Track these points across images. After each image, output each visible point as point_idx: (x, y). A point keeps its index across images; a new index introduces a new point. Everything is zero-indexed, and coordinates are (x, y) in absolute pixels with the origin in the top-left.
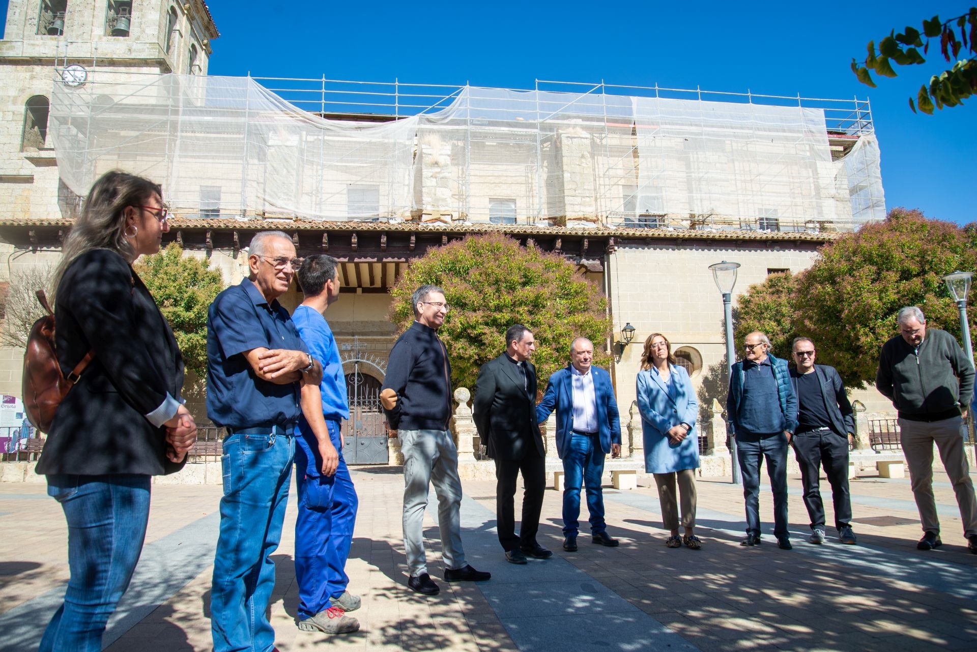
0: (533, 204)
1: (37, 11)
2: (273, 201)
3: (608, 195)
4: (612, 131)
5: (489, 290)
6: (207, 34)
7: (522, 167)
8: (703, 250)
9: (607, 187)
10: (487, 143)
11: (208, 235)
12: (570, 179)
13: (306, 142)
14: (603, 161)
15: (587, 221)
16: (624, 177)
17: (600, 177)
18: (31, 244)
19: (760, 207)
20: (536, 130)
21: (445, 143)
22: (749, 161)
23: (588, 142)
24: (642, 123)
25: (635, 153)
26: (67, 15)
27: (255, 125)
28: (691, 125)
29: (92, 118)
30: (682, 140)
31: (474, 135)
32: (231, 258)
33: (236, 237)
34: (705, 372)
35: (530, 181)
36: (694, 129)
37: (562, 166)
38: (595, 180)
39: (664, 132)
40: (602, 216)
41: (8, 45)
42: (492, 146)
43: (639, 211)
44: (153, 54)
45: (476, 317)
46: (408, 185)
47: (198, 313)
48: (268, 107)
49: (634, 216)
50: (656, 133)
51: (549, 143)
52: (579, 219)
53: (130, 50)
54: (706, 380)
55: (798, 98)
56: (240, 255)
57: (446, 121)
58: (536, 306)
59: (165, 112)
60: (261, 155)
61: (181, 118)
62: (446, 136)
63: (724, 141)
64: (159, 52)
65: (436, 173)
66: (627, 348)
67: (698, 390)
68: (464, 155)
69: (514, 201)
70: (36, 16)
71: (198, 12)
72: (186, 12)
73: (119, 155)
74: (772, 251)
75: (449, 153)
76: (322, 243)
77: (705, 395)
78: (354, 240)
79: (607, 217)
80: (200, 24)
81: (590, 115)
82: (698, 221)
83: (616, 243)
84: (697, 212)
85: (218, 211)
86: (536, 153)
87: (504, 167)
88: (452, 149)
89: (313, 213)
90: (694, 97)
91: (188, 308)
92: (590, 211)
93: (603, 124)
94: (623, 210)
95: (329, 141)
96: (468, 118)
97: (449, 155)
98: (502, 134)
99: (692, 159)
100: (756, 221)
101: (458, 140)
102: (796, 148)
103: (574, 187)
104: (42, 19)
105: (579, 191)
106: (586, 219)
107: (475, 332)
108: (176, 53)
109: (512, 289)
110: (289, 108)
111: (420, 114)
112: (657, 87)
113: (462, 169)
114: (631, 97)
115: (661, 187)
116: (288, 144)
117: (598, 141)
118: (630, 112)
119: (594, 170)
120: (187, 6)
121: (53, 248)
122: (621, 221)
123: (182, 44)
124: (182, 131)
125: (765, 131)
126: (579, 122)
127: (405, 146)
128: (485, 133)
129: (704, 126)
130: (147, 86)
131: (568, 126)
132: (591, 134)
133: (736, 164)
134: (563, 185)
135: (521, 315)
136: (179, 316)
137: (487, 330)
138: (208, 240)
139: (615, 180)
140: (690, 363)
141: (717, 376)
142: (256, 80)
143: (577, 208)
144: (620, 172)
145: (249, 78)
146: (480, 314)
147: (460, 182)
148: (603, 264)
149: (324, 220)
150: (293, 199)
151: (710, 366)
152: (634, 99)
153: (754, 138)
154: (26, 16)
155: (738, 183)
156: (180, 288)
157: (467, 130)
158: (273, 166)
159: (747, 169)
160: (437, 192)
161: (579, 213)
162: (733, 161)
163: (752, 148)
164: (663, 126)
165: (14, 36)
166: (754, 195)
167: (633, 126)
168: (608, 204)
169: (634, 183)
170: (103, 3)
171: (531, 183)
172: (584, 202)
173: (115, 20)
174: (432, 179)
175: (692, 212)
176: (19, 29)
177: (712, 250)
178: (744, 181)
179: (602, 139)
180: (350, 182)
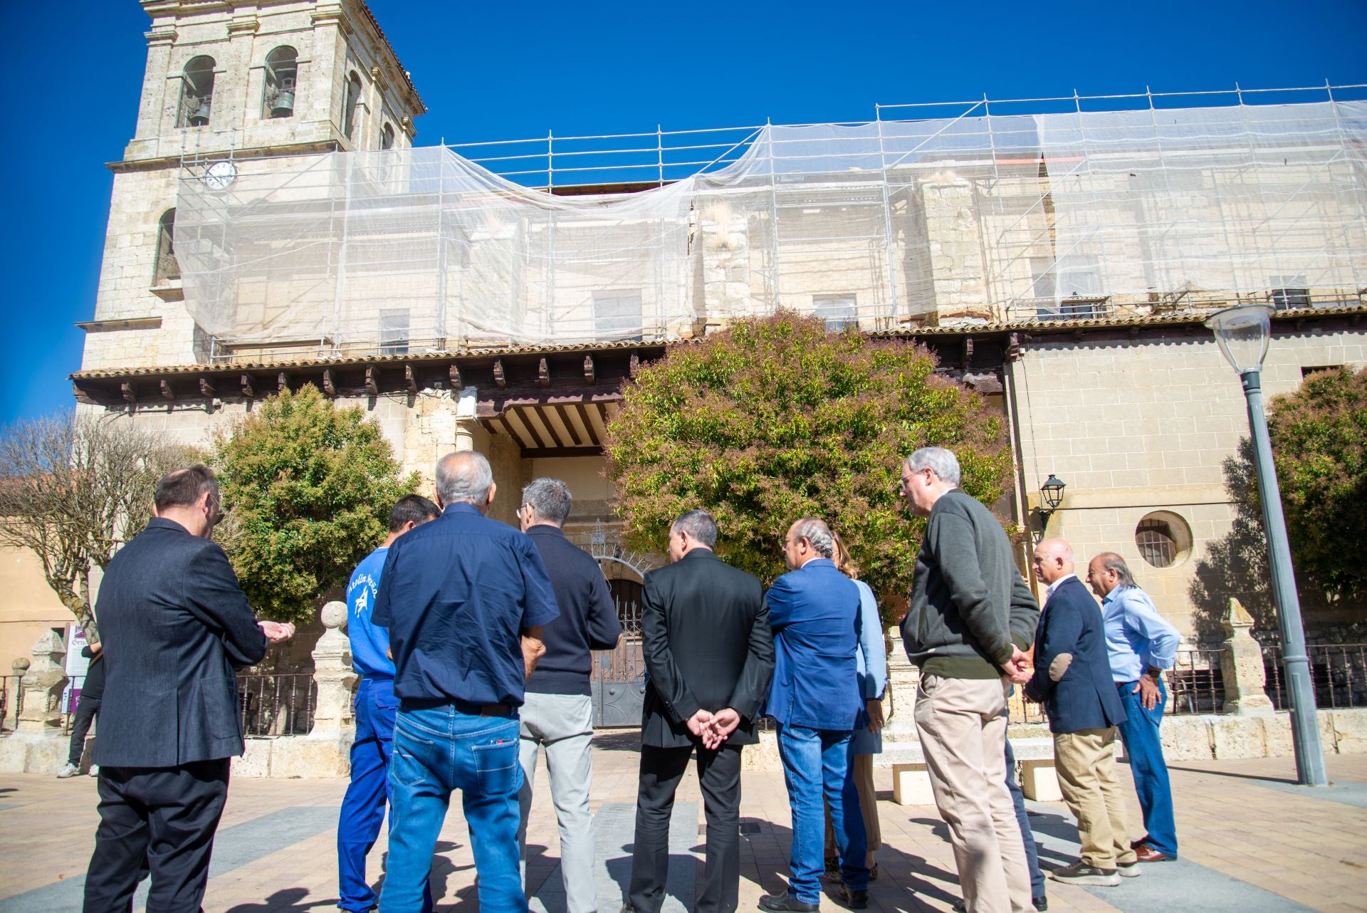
0: (884, 300)
1: (177, 97)
2: (478, 322)
3: (1006, 276)
4: (1007, 172)
5: (768, 408)
6: (408, 108)
7: (863, 244)
8: (1178, 344)
9: (1004, 264)
10: (805, 211)
11: (369, 373)
12: (940, 253)
13: (531, 234)
14: (994, 223)
15: (973, 317)
16: (1031, 245)
17: (991, 248)
18: (125, 402)
19: (1275, 273)
20: (880, 182)
21: (738, 215)
22: (1246, 200)
23: (967, 192)
24: (1055, 155)
25: (1048, 205)
26: (214, 96)
27: (453, 215)
28: (1139, 150)
29: (228, 225)
30: (1126, 176)
31: (783, 198)
32: (405, 407)
33: (409, 373)
34: (1200, 553)
35: (877, 263)
36: (1145, 156)
37: (927, 233)
38: (983, 253)
39: (1093, 166)
40: (999, 309)
41: (141, 145)
42: (814, 214)
43: (1060, 295)
44: (319, 134)
45: (744, 459)
46: (687, 285)
47: (330, 489)
48: (473, 187)
49: (1053, 304)
50: (1080, 169)
51: (904, 202)
52: (960, 315)
53: (293, 134)
54: (1202, 569)
55: (1327, 86)
56: (417, 402)
57: (738, 181)
58: (860, 433)
60: (464, 261)
61: (348, 213)
62: (739, 204)
63: (1199, 172)
64: (332, 132)
65: (725, 260)
66: (1052, 517)
67: (1189, 585)
68: (769, 233)
69: (852, 297)
70: (176, 104)
71: (393, 78)
72: (374, 78)
73: (269, 274)
74: (1308, 336)
75: (745, 228)
76: (538, 374)
77: (1203, 596)
78: (588, 365)
79: (1007, 310)
80: (397, 95)
81: (969, 149)
82: (1165, 305)
83: (1022, 342)
84: (1160, 289)
86: (883, 217)
87: (835, 245)
88: (750, 224)
89: (543, 336)
90: (1141, 104)
91: (316, 481)
92: (977, 301)
93: (990, 162)
94: (1033, 297)
95: (564, 229)
96: (772, 173)
97: (743, 232)
98: (828, 194)
99: (1145, 205)
100: (1268, 298)
101: (759, 210)
102: (1330, 171)
103: (948, 265)
104: (183, 107)
105: (957, 271)
106: (971, 314)
107: (745, 487)
108: (360, 135)
109: (810, 403)
110: (501, 186)
111: (698, 174)
112: (1076, 96)
113: (768, 253)
114: (1034, 116)
115: (1096, 256)
116: (500, 236)
117: (984, 192)
118: (1034, 139)
119: (981, 237)
120: (375, 70)
121: (156, 408)
123: (370, 123)
124: (350, 234)
125: (1270, 146)
126: (952, 163)
127: (676, 226)
128: (799, 194)
129: (1163, 150)
131: (933, 170)
132: (973, 180)
133: (1224, 207)
134: (930, 263)
135: (831, 450)
136: (300, 494)
137: (764, 482)
138: (368, 380)
139: (1018, 251)
140: (1169, 541)
141: (1222, 561)
142: (451, 148)
143: (955, 298)
145: (443, 147)
146: (752, 452)
147: (767, 274)
148: (1001, 380)
150: (508, 317)
151: (1208, 544)
152: (1039, 119)
153: (1252, 160)
154: (163, 105)
155: (1231, 238)
156: (303, 450)
157: (771, 192)
158: (478, 271)
159: (1244, 214)
160: (727, 290)
161: (959, 306)
162: (1218, 203)
163: (1250, 178)
164: (1092, 156)
165: (147, 133)
166: (1260, 255)
167: (1041, 161)
168: (1008, 289)
169: (1050, 254)
170: (261, 75)
171: (880, 267)
172: (968, 286)
173: (275, 97)
174: (718, 270)
175: (1152, 291)
176: (154, 123)
177: (1196, 343)
178: (1241, 234)
179: (990, 187)
180: (595, 288)
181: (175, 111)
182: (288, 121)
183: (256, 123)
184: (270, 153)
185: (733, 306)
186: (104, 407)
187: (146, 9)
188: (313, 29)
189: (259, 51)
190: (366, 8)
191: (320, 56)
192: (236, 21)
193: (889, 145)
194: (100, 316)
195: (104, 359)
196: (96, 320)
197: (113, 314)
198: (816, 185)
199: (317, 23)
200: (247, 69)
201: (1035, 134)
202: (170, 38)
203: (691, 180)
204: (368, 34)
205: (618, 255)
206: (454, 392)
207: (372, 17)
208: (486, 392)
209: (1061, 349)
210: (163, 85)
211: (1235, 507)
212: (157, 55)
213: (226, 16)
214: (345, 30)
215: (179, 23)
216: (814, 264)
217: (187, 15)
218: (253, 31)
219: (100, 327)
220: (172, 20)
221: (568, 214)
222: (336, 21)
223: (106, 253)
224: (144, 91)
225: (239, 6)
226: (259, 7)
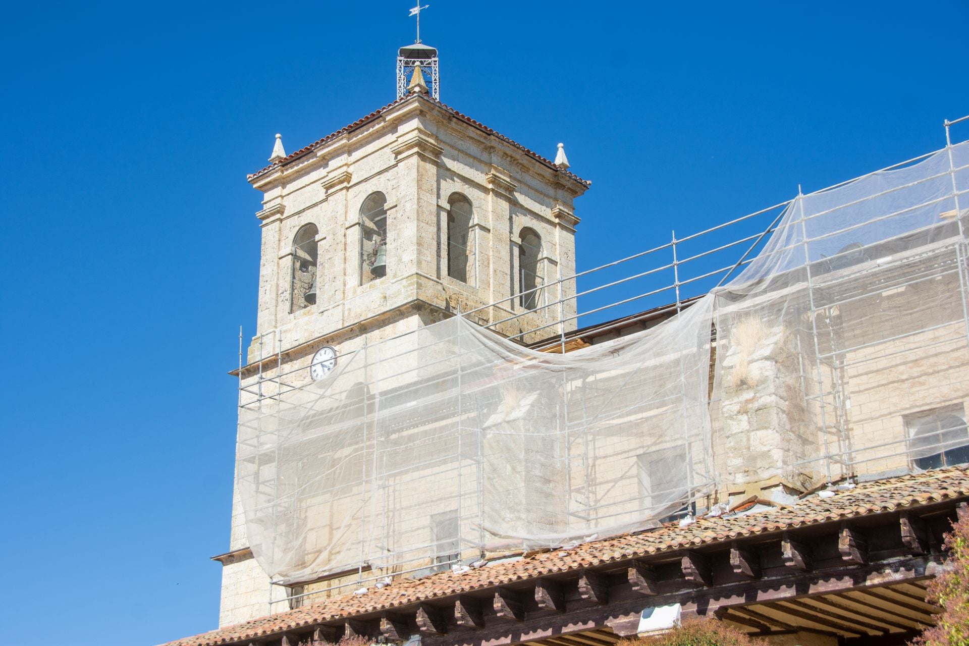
1: (289, 276)
2: (495, 529)
6: (557, 195)
10: (886, 294)
26: (319, 271)
42: (897, 295)
44: (411, 293)
53: (385, 298)
61: (378, 415)
65: (747, 402)
69: (961, 407)
70: (288, 286)
72: (492, 186)
88: (784, 339)
96: (807, 263)
97: (773, 356)
104: (298, 284)
108: (478, 264)
111: (717, 288)
116: (513, 416)
120: (490, 175)
154: (278, 290)
160: (752, 442)
165: (266, 326)
170: (356, 234)
174: (740, 417)
180: (640, 451)
181: (287, 295)
182: (382, 283)
183: (355, 292)
184: (363, 328)
185: (759, 463)
187: (255, 186)
188: (397, 165)
189: (353, 205)
190: (457, 113)
191: (405, 196)
192: (331, 175)
193: (962, 181)
194: (232, 546)
195: (237, 594)
196: (231, 550)
197: (244, 540)
199: (399, 157)
200: (343, 230)
202: (278, 212)
203: (710, 297)
204: (472, 138)
207: (469, 119)
210: (275, 268)
212: (269, 233)
213: (322, 172)
214: (430, 153)
215: (285, 192)
217: (290, 181)
218: (345, 184)
219: (233, 558)
220: (278, 191)
222: (416, 149)
224: (261, 278)
225: (333, 158)
226: (350, 153)
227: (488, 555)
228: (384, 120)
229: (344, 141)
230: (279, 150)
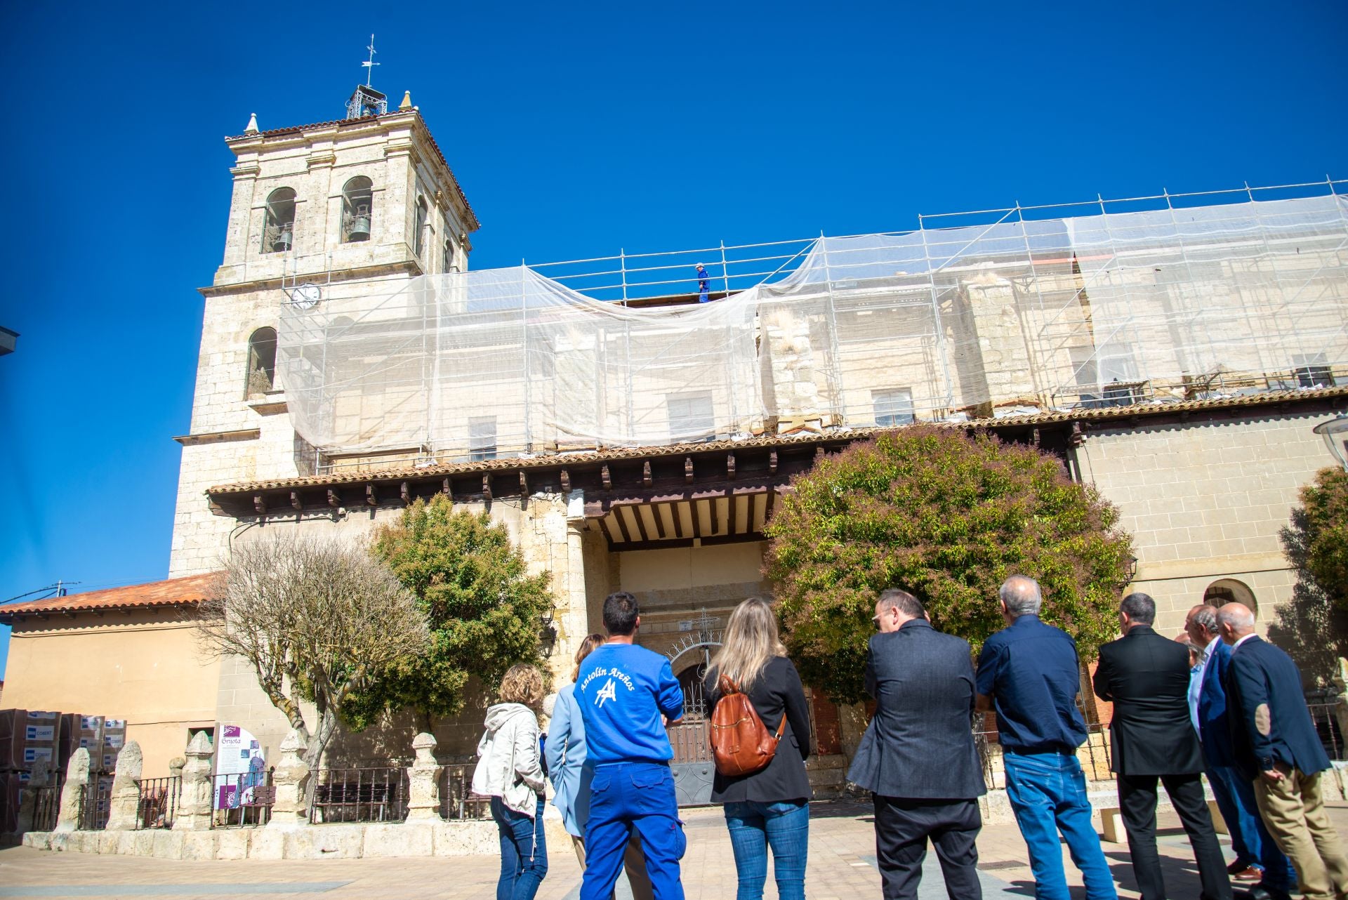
0: (938, 392)
1: (261, 226)
2: (567, 427)
3: (1049, 365)
4: (1043, 271)
5: (930, 511)
6: (464, 226)
7: (915, 341)
8: (1227, 425)
9: (1047, 355)
10: (859, 314)
11: (485, 480)
12: (990, 348)
13: (606, 342)
14: (1035, 318)
15: (1025, 406)
16: (1071, 336)
17: (1032, 340)
18: (256, 514)
19: (1297, 352)
20: (928, 286)
21: (799, 320)
22: (1263, 286)
23: (1009, 291)
24: (1086, 254)
25: (1083, 298)
26: (296, 225)
27: (537, 328)
28: (1161, 247)
29: (329, 345)
30: (1151, 271)
31: (840, 303)
32: (518, 511)
33: (523, 479)
34: (1267, 617)
35: (930, 358)
36: (1168, 251)
37: (975, 330)
38: (1027, 345)
39: (1121, 263)
41: (229, 271)
42: (866, 316)
43: (1102, 382)
44: (400, 256)
45: (914, 555)
46: (754, 385)
47: (480, 590)
48: (552, 301)
49: (1096, 389)
50: (1109, 266)
51: (949, 302)
52: (1013, 404)
53: (371, 256)
55: (1329, 181)
56: (530, 505)
59: (418, 325)
60: (547, 367)
61: (439, 330)
62: (799, 310)
63: (1219, 263)
64: (407, 254)
65: (792, 362)
68: (828, 334)
69: (908, 390)
70: (260, 232)
71: (452, 200)
72: (437, 202)
73: (363, 388)
75: (807, 332)
76: (643, 476)
78: (689, 467)
79: (1053, 397)
80: (456, 215)
81: (1004, 253)
82: (1198, 386)
83: (1084, 430)
84: (1193, 372)
85: (494, 449)
86: (934, 317)
87: (888, 344)
88: (811, 327)
89: (624, 438)
90: (1161, 205)
91: (465, 584)
92: (1025, 390)
93: (1026, 263)
94: (1075, 384)
95: (636, 337)
96: (829, 280)
97: (807, 336)
98: (880, 297)
99: (1171, 295)
100: (1293, 375)
101: (818, 314)
102: (1338, 257)
103: (997, 358)
104: (267, 234)
105: (1006, 364)
106: (1022, 403)
107: (915, 580)
108: (427, 253)
109: (965, 505)
110: (579, 300)
111: (760, 284)
112: (1101, 200)
113: (828, 353)
114: (1064, 220)
115: (1131, 343)
116: (582, 347)
117: (1023, 289)
118: (1065, 240)
119: (1023, 331)
120: (439, 194)
121: (285, 518)
122: (1077, 400)
123: (435, 242)
124: (442, 348)
125: (1283, 237)
126: (991, 265)
127: (742, 331)
128: (854, 299)
129: (1184, 245)
130: (394, 295)
131: (976, 272)
132: (1011, 279)
133: (1245, 294)
134: (980, 357)
135: (988, 545)
136: (453, 596)
137: (933, 575)
138: (485, 487)
139: (1058, 342)
141: (1291, 622)
142: (531, 268)
143: (1006, 388)
144: (1065, 329)
145: (524, 267)
146: (919, 550)
147: (828, 372)
148: (1067, 465)
149: (639, 446)
150: (594, 421)
151: (1276, 607)
152: (1069, 222)
153: (1266, 251)
154: (248, 233)
155: (1255, 323)
156: (453, 555)
157: (828, 298)
158: (564, 380)
159: (1263, 299)
160: (796, 389)
161: (1011, 396)
162: (1238, 290)
163: (1265, 266)
164: (1119, 254)
165: (235, 259)
166: (1282, 336)
167: (1073, 260)
168: (1052, 377)
169: (1088, 343)
170: (337, 204)
171: (932, 362)
172: (1017, 377)
173: (352, 222)
174: (786, 371)
175: (1186, 374)
176: (240, 250)
177: (1242, 423)
178: (1261, 318)
179: (1028, 286)
180: (669, 391)
181: (259, 238)
182: (365, 245)
183: (335, 247)
184: (351, 275)
185: (803, 404)
186: (235, 519)
187: (231, 147)
188: (386, 160)
189: (336, 181)
190: (432, 139)
191: (394, 184)
192: (314, 155)
193: (933, 252)
194: (194, 431)
195: (200, 470)
196: (192, 433)
197: (207, 428)
198: (870, 290)
199: (389, 155)
200: (326, 199)
201: (1067, 235)
202: (254, 172)
203: (754, 290)
204: (433, 162)
205: (691, 361)
206: (563, 495)
207: (436, 147)
208: (592, 494)
209: (1119, 434)
210: (248, 215)
211: (1295, 573)
212: (242, 189)
213: (304, 151)
214: (415, 160)
215: (261, 158)
216: (869, 361)
217: (269, 151)
218: (330, 164)
219: (196, 440)
220: (254, 156)
221: (643, 323)
222: (408, 152)
223: (200, 371)
224: (230, 221)
225: (317, 142)
226: (335, 142)
227: (560, 447)
228: (379, 124)
229: (335, 131)
230: (253, 125)
